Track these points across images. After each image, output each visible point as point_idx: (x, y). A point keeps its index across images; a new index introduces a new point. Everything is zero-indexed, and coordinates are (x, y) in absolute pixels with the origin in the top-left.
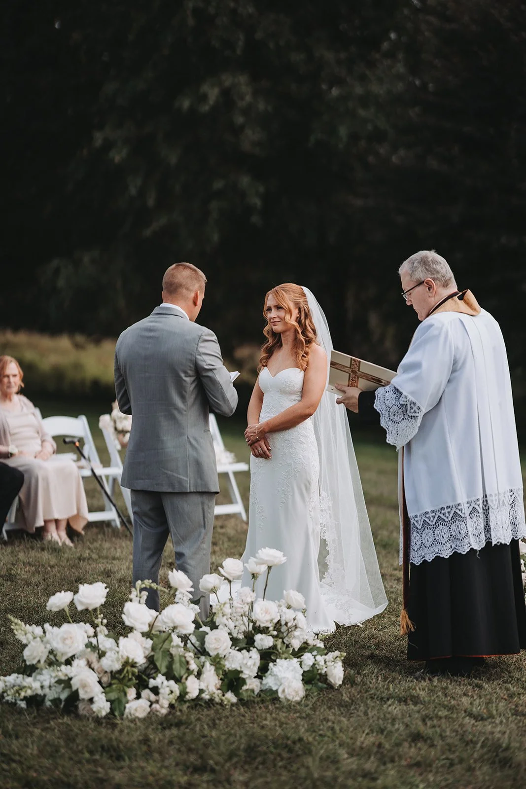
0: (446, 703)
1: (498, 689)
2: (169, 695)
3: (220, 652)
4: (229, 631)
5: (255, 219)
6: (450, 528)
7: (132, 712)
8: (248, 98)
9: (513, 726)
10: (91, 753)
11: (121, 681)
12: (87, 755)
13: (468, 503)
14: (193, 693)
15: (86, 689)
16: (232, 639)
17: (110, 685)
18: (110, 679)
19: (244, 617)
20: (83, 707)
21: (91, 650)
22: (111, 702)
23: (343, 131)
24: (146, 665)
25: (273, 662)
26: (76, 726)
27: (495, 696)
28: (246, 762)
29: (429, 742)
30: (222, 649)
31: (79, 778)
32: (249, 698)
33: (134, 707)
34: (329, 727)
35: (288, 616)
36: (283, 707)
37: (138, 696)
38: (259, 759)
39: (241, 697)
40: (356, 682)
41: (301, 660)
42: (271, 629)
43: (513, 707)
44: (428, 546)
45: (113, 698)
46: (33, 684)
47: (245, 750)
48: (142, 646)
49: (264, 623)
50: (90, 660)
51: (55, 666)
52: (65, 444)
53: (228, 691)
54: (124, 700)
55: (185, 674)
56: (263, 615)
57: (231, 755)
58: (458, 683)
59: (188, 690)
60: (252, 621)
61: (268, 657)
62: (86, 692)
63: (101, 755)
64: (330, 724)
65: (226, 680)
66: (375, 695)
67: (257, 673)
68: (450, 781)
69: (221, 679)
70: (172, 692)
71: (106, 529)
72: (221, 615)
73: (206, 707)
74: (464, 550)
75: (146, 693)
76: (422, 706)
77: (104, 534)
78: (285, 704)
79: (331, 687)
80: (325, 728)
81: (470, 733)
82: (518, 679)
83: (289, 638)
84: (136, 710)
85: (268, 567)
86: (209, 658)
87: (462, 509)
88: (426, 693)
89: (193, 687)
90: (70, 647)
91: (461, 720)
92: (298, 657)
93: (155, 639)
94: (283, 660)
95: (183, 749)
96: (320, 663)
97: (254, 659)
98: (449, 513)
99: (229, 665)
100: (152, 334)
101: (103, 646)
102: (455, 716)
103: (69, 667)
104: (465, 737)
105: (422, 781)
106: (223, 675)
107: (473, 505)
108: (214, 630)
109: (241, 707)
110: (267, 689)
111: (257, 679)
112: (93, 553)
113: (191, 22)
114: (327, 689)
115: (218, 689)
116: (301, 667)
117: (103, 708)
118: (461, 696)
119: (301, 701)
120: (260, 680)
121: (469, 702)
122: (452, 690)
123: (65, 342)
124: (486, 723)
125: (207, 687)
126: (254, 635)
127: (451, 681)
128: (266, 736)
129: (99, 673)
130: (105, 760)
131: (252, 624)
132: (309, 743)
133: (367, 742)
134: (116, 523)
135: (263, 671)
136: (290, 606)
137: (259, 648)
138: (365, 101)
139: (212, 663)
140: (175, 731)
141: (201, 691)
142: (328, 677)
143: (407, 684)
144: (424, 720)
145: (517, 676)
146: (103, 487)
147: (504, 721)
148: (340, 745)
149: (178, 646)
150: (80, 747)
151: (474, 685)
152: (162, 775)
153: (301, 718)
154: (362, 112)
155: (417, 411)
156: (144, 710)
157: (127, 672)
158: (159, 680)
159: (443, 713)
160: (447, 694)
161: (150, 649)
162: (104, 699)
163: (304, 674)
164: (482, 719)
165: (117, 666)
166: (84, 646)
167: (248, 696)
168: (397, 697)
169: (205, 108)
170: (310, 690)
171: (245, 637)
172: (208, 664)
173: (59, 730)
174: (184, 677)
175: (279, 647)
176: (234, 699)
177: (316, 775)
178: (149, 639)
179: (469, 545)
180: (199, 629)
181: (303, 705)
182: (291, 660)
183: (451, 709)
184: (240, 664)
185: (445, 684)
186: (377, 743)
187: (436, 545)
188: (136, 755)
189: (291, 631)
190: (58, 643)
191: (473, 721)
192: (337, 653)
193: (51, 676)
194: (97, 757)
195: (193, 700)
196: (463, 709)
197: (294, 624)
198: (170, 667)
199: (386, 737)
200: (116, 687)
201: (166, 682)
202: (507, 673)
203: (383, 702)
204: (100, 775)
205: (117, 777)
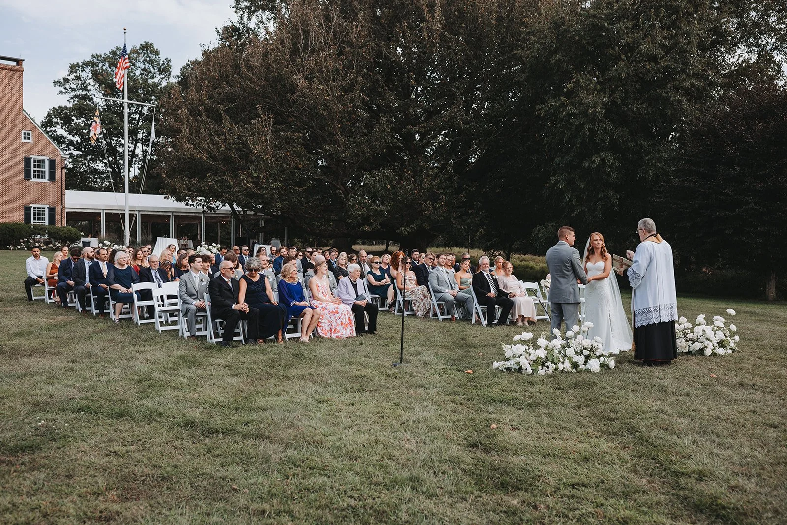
0: (649, 374)
2: (552, 368)
3: (571, 356)
4: (574, 349)
6: (646, 315)
10: (524, 383)
11: (536, 363)
13: (653, 307)
14: (561, 368)
15: (525, 365)
16: (575, 352)
17: (533, 364)
18: (533, 362)
19: (579, 344)
20: (524, 371)
21: (527, 353)
22: (533, 370)
24: (545, 359)
25: (589, 360)
26: (521, 376)
30: (571, 354)
32: (580, 371)
33: (540, 372)
35: (595, 345)
37: (542, 368)
40: (620, 367)
42: (589, 348)
44: (639, 321)
46: (508, 364)
48: (544, 352)
49: (586, 347)
50: (526, 356)
51: (515, 358)
53: (573, 368)
54: (537, 370)
56: (586, 344)
59: (559, 367)
60: (583, 346)
61: (587, 358)
63: (527, 384)
65: (573, 365)
66: (625, 371)
67: (584, 363)
69: (571, 365)
71: (544, 322)
72: (572, 344)
73: (565, 373)
74: (652, 323)
75: (544, 367)
76: (640, 375)
78: (593, 373)
79: (610, 369)
81: (655, 383)
82: (679, 368)
83: (595, 352)
86: (567, 357)
87: (651, 309)
88: (643, 371)
89: (561, 366)
90: (520, 352)
91: (653, 379)
92: (599, 358)
93: (548, 350)
94: (593, 359)
95: (554, 383)
96: (606, 361)
97: (583, 358)
98: (646, 310)
99: (574, 360)
100: (557, 251)
101: (531, 352)
102: (651, 378)
103: (519, 358)
104: (653, 384)
106: (572, 363)
107: (655, 308)
108: (569, 349)
109: (578, 374)
110: (587, 368)
111: (584, 365)
113: (588, 134)
114: (608, 369)
115: (570, 368)
116: (599, 361)
117: (530, 372)
119: (599, 372)
121: (658, 374)
125: (566, 367)
126: (583, 350)
128: (583, 381)
129: (529, 361)
133: (617, 384)
135: (586, 362)
137: (584, 355)
139: (568, 359)
140: (553, 379)
141: (564, 368)
142: (609, 365)
144: (639, 379)
146: (543, 307)
147: (669, 380)
149: (556, 353)
153: (598, 377)
155: (640, 276)
156: (544, 373)
157: (538, 360)
158: (549, 363)
160: (651, 372)
161: (547, 354)
162: (531, 369)
163: (600, 364)
164: (661, 379)
165: (535, 359)
166: (524, 352)
168: (633, 372)
169: (594, 166)
170: (603, 369)
171: (579, 351)
172: (566, 359)
174: (558, 363)
175: (592, 355)
176: (576, 371)
178: (546, 351)
180: (564, 348)
181: (599, 374)
182: (596, 359)
184: (578, 360)
187: (642, 321)
188: (538, 385)
189: (596, 350)
190: (516, 351)
191: (658, 380)
192: (613, 358)
193: (514, 361)
195: (561, 371)
196: (655, 376)
197: (597, 347)
198: (553, 359)
200: (535, 365)
201: (551, 364)
205: (531, 390)
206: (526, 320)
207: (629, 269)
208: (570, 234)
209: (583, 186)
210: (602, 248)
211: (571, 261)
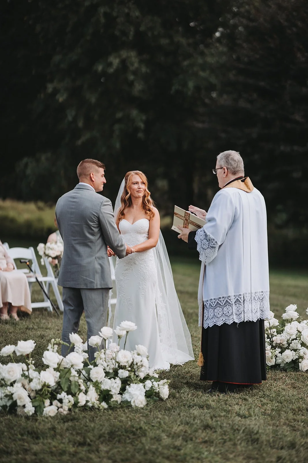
0: (225, 408)
1: (256, 401)
2: (68, 403)
3: (98, 380)
4: (104, 368)
5: (140, 135)
6: (223, 309)
7: (47, 413)
8: (136, 65)
9: (262, 421)
10: (22, 435)
11: (41, 395)
12: (19, 436)
13: (234, 296)
14: (82, 402)
15: (21, 400)
16: (105, 373)
17: (35, 398)
18: (35, 394)
19: (113, 360)
20: (19, 410)
21: (25, 378)
22: (35, 407)
23: (191, 84)
24: (56, 387)
25: (128, 385)
26: (15, 420)
27: (254, 404)
28: (109, 441)
29: (213, 430)
30: (99, 378)
31: (13, 449)
32: (114, 406)
33: (48, 410)
34: (158, 421)
35: (138, 359)
36: (133, 411)
37: (51, 404)
38: (117, 439)
39: (110, 405)
40: (176, 397)
41: (145, 384)
42: (127, 366)
43: (263, 411)
44: (211, 318)
45: (36, 405)
47: (108, 433)
48: (53, 376)
49: (123, 363)
50: (24, 384)
51: (4, 387)
52: (21, 263)
53: (103, 401)
54: (42, 406)
55: (78, 391)
56: (123, 359)
57: (100, 436)
58: (234, 398)
59: (79, 401)
60: (118, 362)
61: (125, 382)
62: (21, 402)
63: (28, 436)
64: (159, 420)
65: (101, 395)
66: (186, 404)
67: (120, 392)
68: (222, 451)
69: (99, 395)
70: (70, 402)
71: (44, 312)
72: (99, 359)
73: (90, 411)
74: (230, 322)
75: (55, 402)
76: (212, 410)
77: (43, 315)
78: (134, 409)
79: (161, 399)
80: (155, 422)
81: (237, 425)
82: (268, 396)
83: (138, 372)
84: (49, 412)
85: (127, 332)
86: (92, 383)
87: (230, 299)
88: (215, 403)
89: (82, 399)
90: (12, 376)
91: (233, 417)
92: (144, 383)
93: (61, 372)
94: (134, 384)
95: (74, 433)
96: (156, 386)
97: (118, 384)
98: (223, 300)
99: (104, 387)
100: (75, 200)
101: (32, 376)
102: (229, 416)
103: (12, 387)
104: (234, 427)
105: (207, 451)
106: (100, 392)
107: (237, 297)
108: (95, 367)
109: (110, 411)
110: (125, 401)
111: (119, 395)
112: (35, 325)
113: (103, 20)
114: (159, 401)
115: (97, 400)
116: (144, 388)
117: (31, 411)
118: (235, 405)
119: (144, 407)
120: (121, 396)
121: (239, 408)
122: (230, 401)
123: (32, 206)
124: (247, 419)
125: (91, 399)
126: (118, 370)
127: (230, 396)
128: (122, 427)
129: (29, 391)
130: (29, 439)
131: (118, 364)
132: (146, 430)
133: (178, 430)
134: (50, 309)
135: (123, 390)
136: (139, 354)
137: (120, 377)
138: (203, 67)
139: (94, 386)
140: (70, 424)
141: (87, 401)
142: (160, 394)
143: (205, 398)
144: (211, 418)
145: (268, 394)
146: (42, 288)
147: (257, 418)
148: (163, 431)
149: (74, 376)
150: (16, 432)
151: (243, 399)
152: (60, 447)
153: (142, 416)
154: (202, 74)
155: (215, 244)
156: (54, 412)
157: (45, 390)
158: (63, 395)
159: (223, 414)
160: (227, 404)
161: (59, 378)
162: (31, 405)
163: (146, 392)
164: (245, 417)
165: (39, 387)
166: (21, 376)
167: (113, 405)
168: (198, 405)
169: (111, 70)
170: (150, 400)
171: (113, 371)
172: (91, 386)
173: (5, 423)
174: (77, 393)
175: (132, 377)
176: (106, 406)
177: (147, 448)
178: (58, 372)
179: (233, 320)
180: (87, 367)
181: (145, 410)
182: (139, 384)
183: (228, 412)
184: (110, 386)
185: (227, 398)
186: (184, 431)
187: (214, 318)
188: (47, 437)
189: (140, 368)
190: (5, 374)
191: (240, 418)
192: (165, 380)
193: (2, 393)
194: (25, 437)
195: (82, 406)
196: (235, 412)
197: (141, 364)
198: (69, 388)
199: (189, 427)
200: (38, 399)
201: (66, 396)
202: (263, 392)
203: (190, 408)
204: (25, 447)
205: (35, 448)
206: (15, 310)
207: (199, 232)
208: (98, 172)
209: (93, 100)
210: (144, 196)
211: (99, 218)
